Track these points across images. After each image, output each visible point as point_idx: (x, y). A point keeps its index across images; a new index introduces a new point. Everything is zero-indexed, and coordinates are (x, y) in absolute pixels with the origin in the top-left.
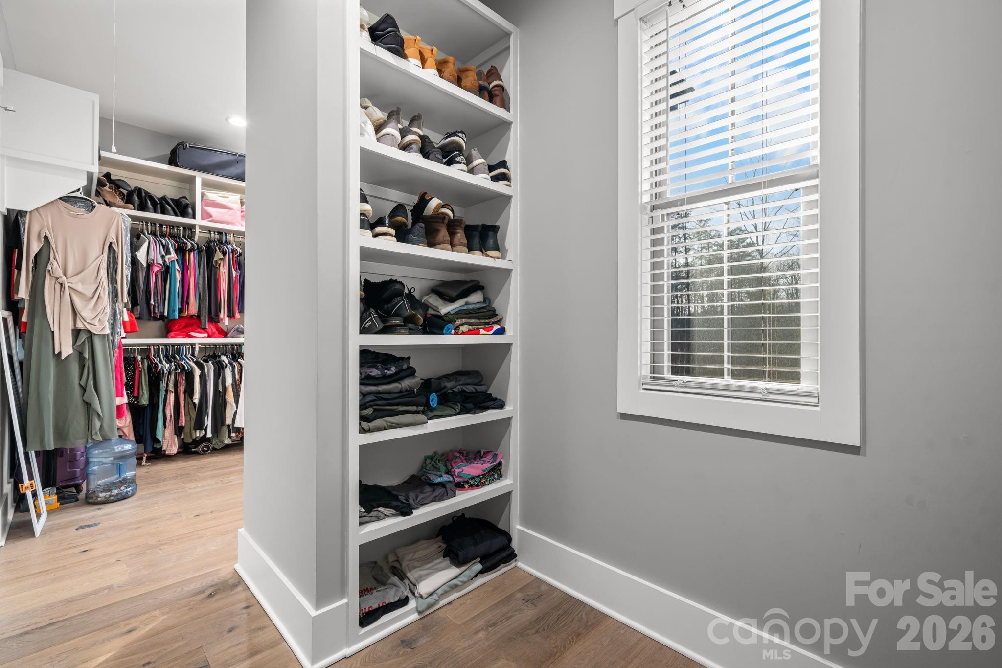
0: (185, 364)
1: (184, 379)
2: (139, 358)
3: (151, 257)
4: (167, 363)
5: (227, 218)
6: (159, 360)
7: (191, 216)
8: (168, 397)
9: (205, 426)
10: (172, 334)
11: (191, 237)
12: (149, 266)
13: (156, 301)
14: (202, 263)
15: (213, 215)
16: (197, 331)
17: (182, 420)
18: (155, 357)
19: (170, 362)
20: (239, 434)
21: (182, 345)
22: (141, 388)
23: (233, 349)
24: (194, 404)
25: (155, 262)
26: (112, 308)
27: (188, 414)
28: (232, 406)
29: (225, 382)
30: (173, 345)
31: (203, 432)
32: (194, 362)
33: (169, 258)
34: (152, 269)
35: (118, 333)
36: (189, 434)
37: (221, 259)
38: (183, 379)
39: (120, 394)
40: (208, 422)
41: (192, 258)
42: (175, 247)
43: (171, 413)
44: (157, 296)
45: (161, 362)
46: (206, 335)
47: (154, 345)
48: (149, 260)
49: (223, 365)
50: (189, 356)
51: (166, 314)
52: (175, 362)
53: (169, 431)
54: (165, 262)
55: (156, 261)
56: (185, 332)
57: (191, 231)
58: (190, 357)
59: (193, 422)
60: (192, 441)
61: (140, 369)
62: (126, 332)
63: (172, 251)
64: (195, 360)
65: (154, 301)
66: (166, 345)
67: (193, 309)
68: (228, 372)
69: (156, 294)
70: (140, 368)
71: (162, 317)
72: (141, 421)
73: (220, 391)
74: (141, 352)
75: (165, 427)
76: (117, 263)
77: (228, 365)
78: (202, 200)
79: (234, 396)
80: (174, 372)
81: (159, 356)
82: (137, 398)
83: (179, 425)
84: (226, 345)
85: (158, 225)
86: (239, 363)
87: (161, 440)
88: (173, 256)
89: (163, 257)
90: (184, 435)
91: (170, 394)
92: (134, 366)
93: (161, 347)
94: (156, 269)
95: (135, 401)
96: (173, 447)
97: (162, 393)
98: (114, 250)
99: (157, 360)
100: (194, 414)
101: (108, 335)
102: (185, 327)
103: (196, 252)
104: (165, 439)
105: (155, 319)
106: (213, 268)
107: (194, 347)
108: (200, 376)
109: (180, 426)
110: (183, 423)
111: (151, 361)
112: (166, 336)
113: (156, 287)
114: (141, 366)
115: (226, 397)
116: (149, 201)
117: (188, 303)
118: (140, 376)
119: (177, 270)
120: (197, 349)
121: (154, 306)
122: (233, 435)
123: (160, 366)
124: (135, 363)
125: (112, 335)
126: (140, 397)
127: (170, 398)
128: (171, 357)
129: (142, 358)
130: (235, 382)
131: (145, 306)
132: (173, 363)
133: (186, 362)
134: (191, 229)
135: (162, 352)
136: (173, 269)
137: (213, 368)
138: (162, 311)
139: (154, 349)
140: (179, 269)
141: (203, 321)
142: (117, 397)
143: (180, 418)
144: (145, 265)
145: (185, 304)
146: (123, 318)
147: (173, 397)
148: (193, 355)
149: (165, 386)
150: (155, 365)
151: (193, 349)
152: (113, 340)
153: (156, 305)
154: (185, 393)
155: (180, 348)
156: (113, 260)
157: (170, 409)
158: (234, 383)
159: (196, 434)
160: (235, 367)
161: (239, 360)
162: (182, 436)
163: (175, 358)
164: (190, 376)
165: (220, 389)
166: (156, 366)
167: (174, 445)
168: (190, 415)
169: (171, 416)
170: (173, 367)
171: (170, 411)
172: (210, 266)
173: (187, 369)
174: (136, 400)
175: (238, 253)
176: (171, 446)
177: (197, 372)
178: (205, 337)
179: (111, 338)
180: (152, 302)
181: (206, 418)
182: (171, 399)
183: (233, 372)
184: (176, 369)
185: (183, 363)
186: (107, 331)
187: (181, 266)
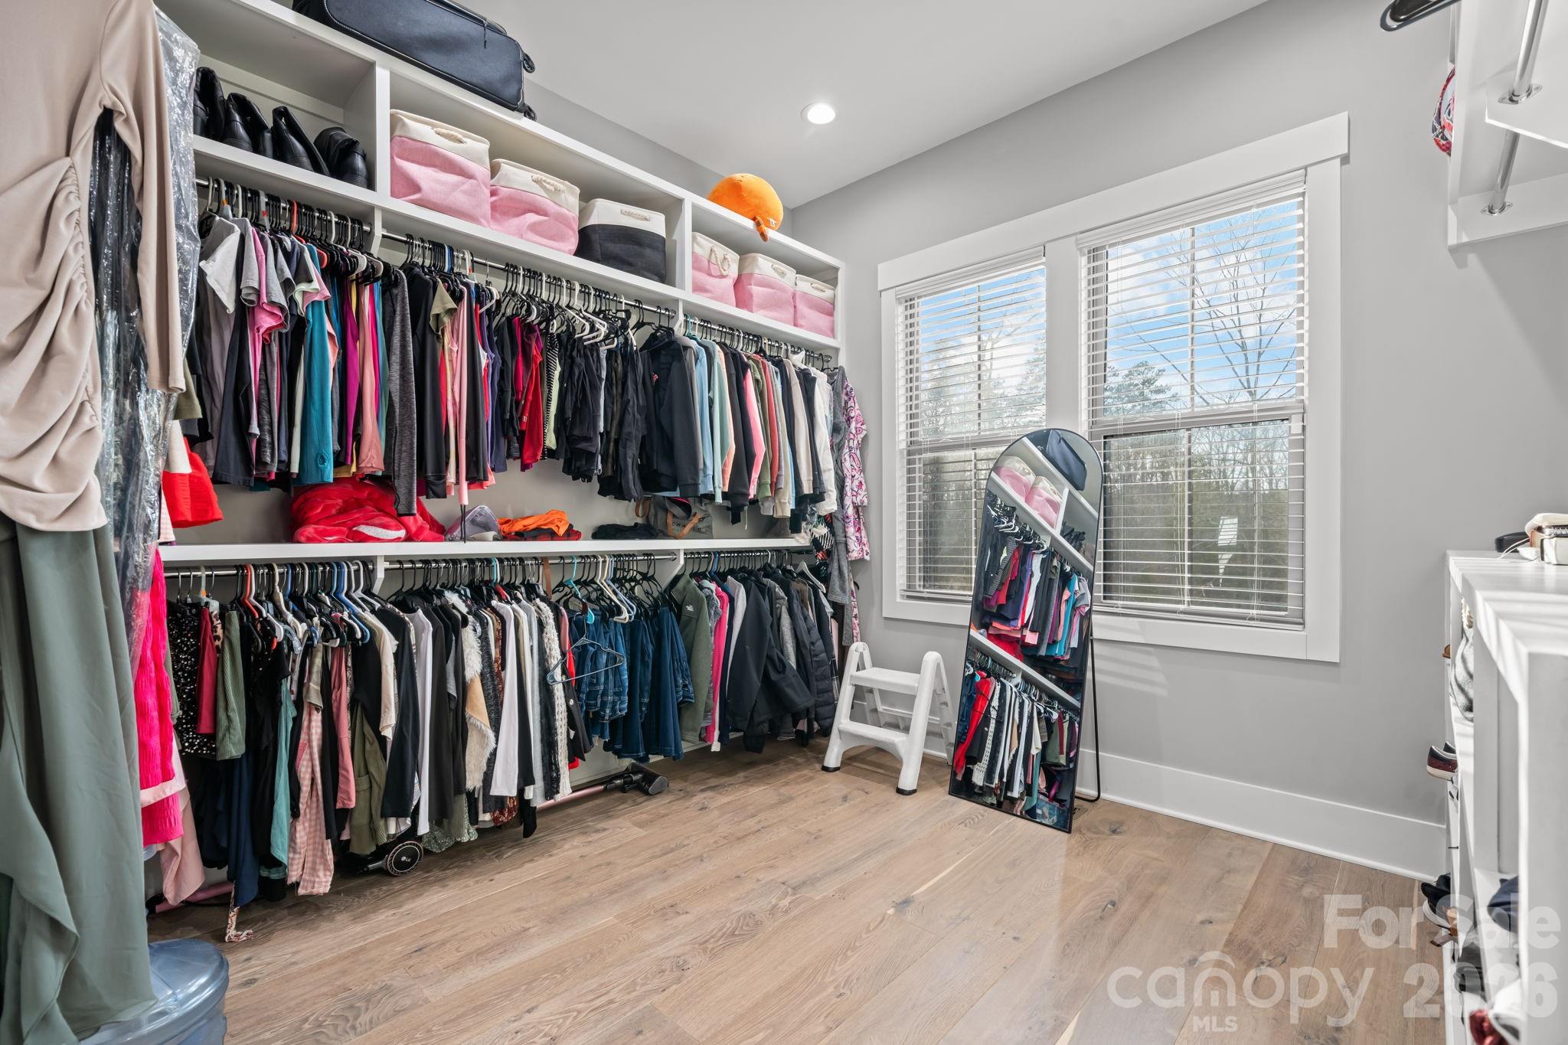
0: (351, 621)
1: (350, 664)
2: (214, 606)
3: (251, 279)
4: (301, 621)
5: (459, 199)
6: (271, 611)
7: (361, 179)
8: (305, 723)
9: (415, 803)
10: (310, 530)
11: (363, 242)
12: (245, 311)
13: (267, 427)
14: (398, 318)
15: (424, 185)
16: (377, 521)
17: (348, 793)
18: (261, 603)
19: (310, 616)
20: (502, 813)
21: (337, 562)
22: (221, 704)
23: (473, 571)
24: (382, 740)
25: (265, 299)
26: (119, 417)
27: (363, 771)
28: (483, 736)
29: (463, 669)
30: (313, 564)
31: (409, 821)
32: (373, 611)
33: (304, 293)
34: (254, 323)
35: (147, 527)
36: (366, 833)
37: (451, 312)
38: (346, 666)
39: (159, 771)
40: (422, 792)
41: (367, 301)
42: (321, 263)
43: (313, 772)
44: (270, 412)
45: (279, 614)
46: (402, 533)
47: (257, 565)
48: (244, 292)
49: (456, 617)
50: (358, 594)
51: (295, 468)
52: (321, 614)
53: (307, 824)
54: (291, 301)
55: (268, 293)
56: (343, 524)
57: (361, 229)
58: (362, 599)
59: (378, 794)
60: (373, 849)
61: (218, 643)
62: (176, 524)
63: (314, 271)
64: (378, 606)
65: (260, 426)
66: (292, 565)
67: (372, 456)
68: (470, 638)
69: (264, 403)
70: (217, 638)
71: (284, 478)
72: (221, 807)
73: (449, 694)
74: (216, 586)
75: (295, 813)
76: (139, 217)
77: (471, 618)
78: (391, 139)
79: (488, 706)
80: (320, 647)
81: (271, 597)
82: (212, 737)
83: (339, 805)
84: (454, 561)
85: (264, 199)
86: (494, 611)
87: (285, 861)
88: (317, 287)
89: (287, 286)
90: (351, 833)
91: (310, 715)
92: (198, 632)
93: (277, 571)
94: (266, 322)
95: (201, 747)
96: (321, 874)
97: (288, 712)
98: (125, 153)
99: (267, 612)
100: (380, 769)
101: (98, 533)
102: (343, 511)
103: (377, 286)
104: (295, 852)
105: (261, 484)
106: (429, 338)
107: (371, 567)
108: (397, 656)
109: (340, 809)
110: (350, 799)
111: (248, 611)
112: (290, 536)
113: (265, 382)
114: (220, 632)
115: (469, 712)
116: (238, 118)
117: (358, 439)
118: (219, 664)
119: (329, 334)
120: (380, 575)
121: (260, 442)
122: (485, 817)
123: (280, 630)
124: (200, 624)
125: (118, 533)
126: (220, 735)
127: (309, 727)
128: (309, 601)
129: (222, 607)
130: (490, 666)
131: (232, 439)
132: (316, 620)
133: (353, 615)
134: (361, 224)
135: (280, 585)
136: (317, 327)
137: (431, 629)
138: (284, 457)
139: (257, 576)
140: (333, 333)
141: (402, 491)
142: (143, 787)
143: (341, 785)
144: (231, 306)
145: (350, 439)
146: (168, 463)
147: (320, 724)
148: (368, 591)
149: (294, 688)
150: (263, 628)
151: (370, 575)
152: (127, 556)
153: (268, 438)
154: (353, 706)
155: (331, 573)
156: (120, 192)
157: (312, 759)
158: (487, 670)
159: (387, 828)
160: (487, 623)
161: (494, 603)
162: (345, 836)
163: (319, 602)
164: (366, 656)
165: (452, 689)
166: (268, 632)
167: (322, 867)
168: (368, 772)
169: (313, 780)
170: (319, 631)
171: (309, 766)
172: (419, 332)
173: (359, 635)
174: (205, 745)
175: (492, 298)
176: (314, 869)
177: (389, 644)
178: (398, 540)
179: (114, 547)
180: (255, 429)
181: (416, 780)
182: (313, 731)
183: (484, 639)
184: (326, 637)
185: (346, 616)
186: (97, 517)
187: (337, 326)
